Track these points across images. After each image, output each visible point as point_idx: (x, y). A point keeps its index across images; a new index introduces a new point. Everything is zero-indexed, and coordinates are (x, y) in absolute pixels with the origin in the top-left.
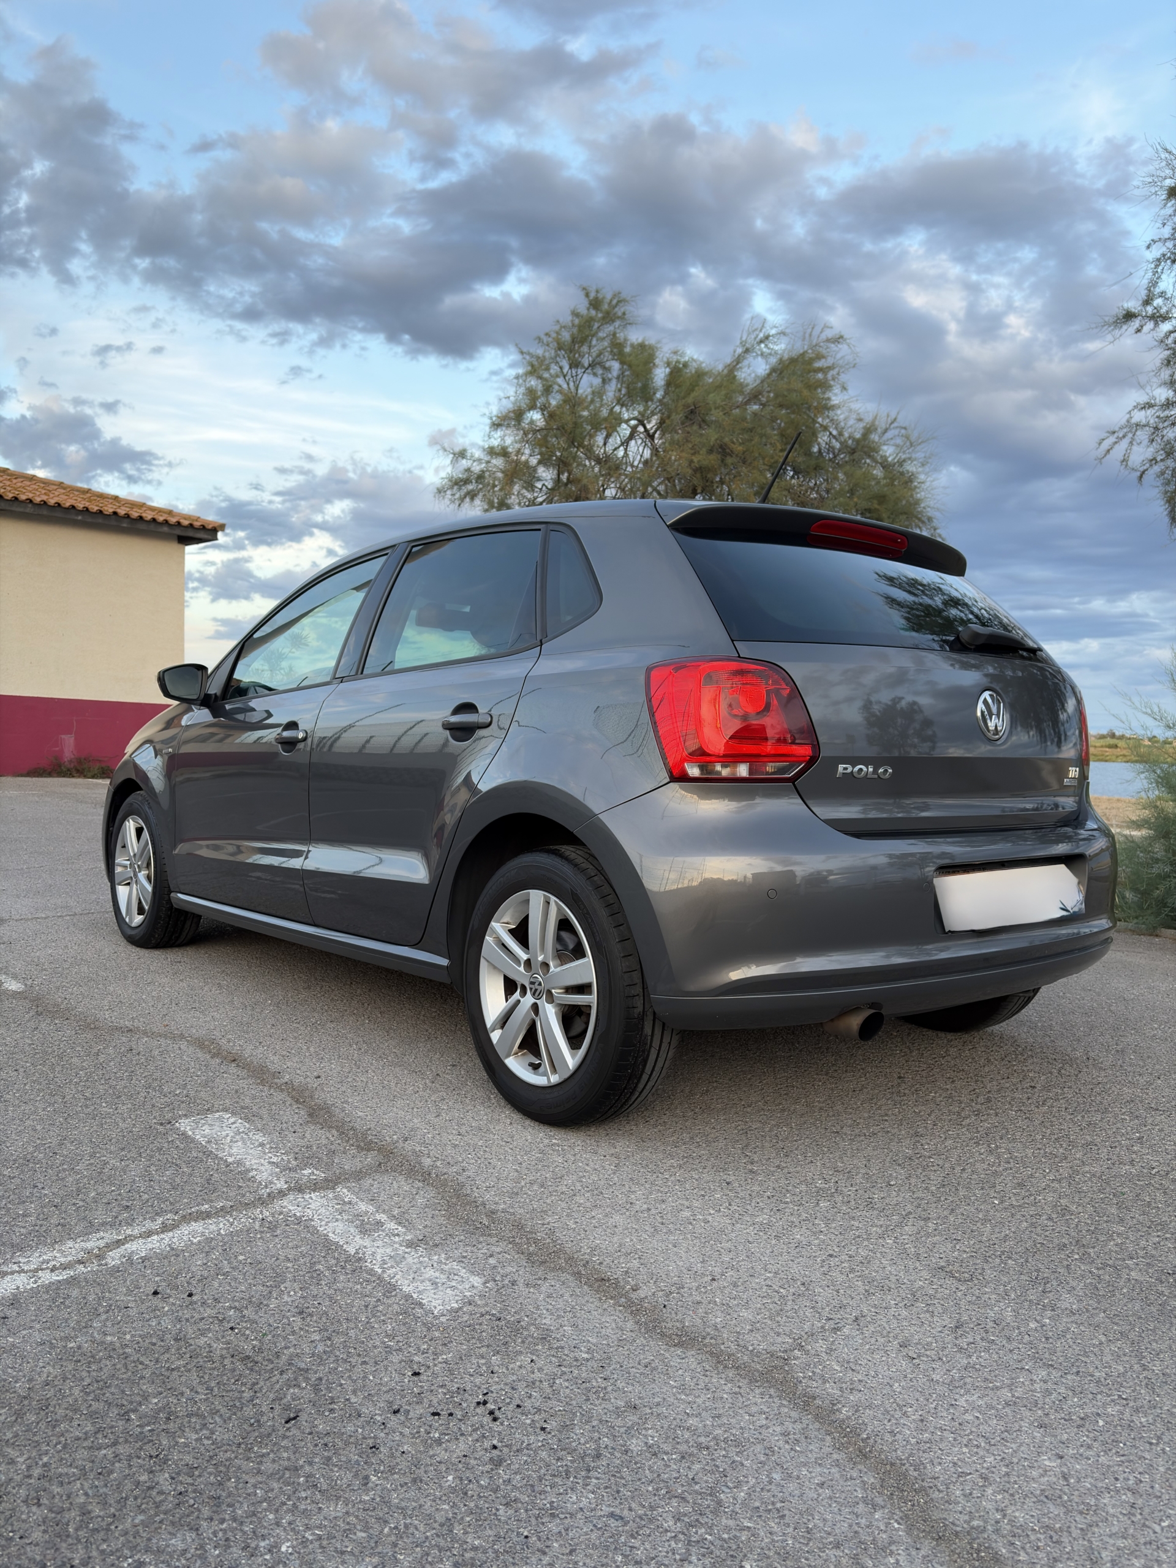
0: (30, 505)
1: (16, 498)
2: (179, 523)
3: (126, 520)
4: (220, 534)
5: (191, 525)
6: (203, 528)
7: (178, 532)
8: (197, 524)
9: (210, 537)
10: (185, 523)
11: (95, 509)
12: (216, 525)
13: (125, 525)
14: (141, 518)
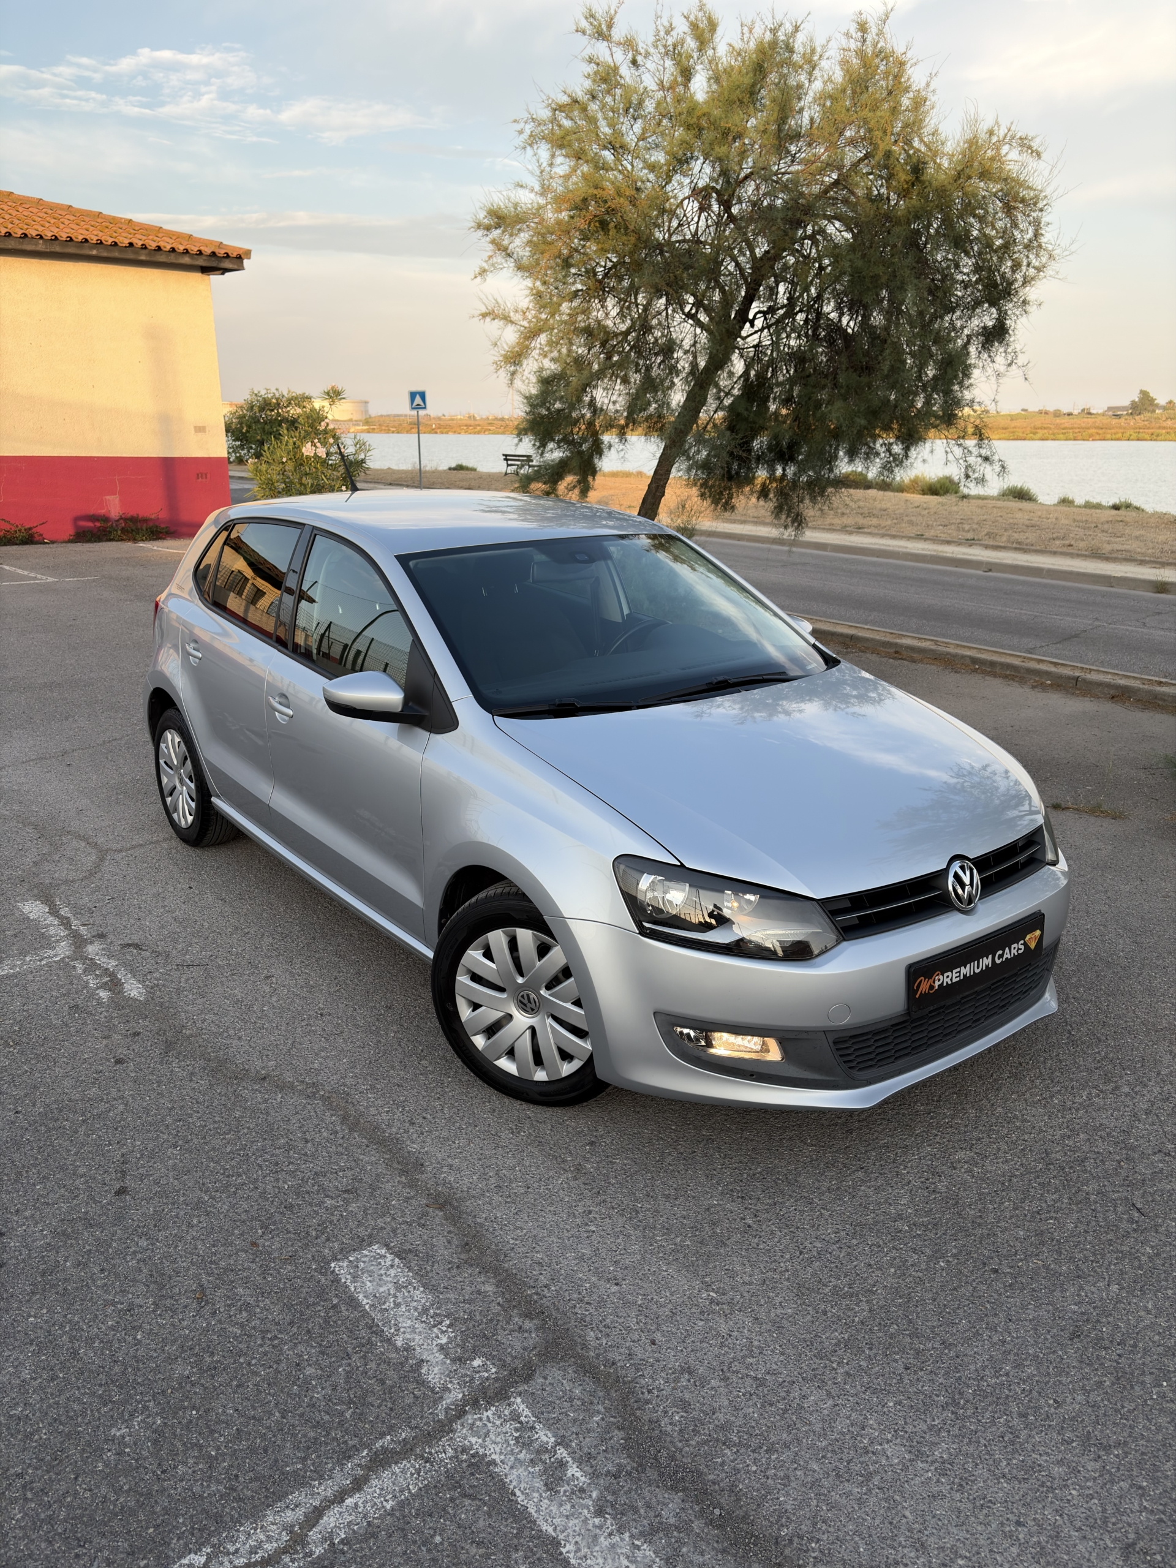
0: (41, 241)
1: (26, 235)
2: (200, 253)
3: (144, 251)
4: (245, 261)
5: (214, 254)
6: (227, 256)
7: (201, 262)
8: (221, 252)
9: (235, 267)
10: (207, 250)
11: (110, 241)
12: (241, 253)
13: (143, 258)
14: (159, 248)
